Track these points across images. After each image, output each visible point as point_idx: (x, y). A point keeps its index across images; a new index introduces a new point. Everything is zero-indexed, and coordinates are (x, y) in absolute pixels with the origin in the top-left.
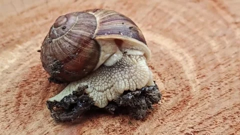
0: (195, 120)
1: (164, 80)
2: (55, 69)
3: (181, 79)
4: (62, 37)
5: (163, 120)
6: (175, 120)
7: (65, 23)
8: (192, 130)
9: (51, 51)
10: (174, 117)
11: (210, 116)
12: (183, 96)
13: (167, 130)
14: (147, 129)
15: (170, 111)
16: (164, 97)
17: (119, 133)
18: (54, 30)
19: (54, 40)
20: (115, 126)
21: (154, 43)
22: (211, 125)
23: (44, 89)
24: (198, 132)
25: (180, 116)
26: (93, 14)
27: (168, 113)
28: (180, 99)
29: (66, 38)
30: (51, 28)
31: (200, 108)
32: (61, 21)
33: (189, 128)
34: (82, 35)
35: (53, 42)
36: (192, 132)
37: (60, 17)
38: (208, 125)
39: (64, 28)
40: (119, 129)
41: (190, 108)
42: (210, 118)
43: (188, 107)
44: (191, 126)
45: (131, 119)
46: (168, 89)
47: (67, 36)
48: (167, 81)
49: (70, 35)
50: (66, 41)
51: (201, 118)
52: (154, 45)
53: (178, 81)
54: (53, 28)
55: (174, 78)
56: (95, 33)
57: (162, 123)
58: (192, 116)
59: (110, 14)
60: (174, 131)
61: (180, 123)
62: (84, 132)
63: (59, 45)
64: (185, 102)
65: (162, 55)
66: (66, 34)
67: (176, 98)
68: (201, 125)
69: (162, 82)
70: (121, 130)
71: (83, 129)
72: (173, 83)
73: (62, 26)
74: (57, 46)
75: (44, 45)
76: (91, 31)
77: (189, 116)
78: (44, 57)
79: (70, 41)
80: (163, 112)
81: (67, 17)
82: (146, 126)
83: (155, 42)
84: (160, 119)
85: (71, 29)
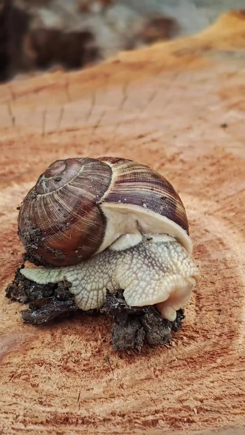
0: (213, 390)
1: (200, 310)
2: (32, 241)
3: (231, 316)
4: (51, 193)
5: (161, 371)
6: (180, 379)
7: (62, 173)
8: (199, 404)
9: (31, 212)
10: (181, 373)
11: (240, 392)
12: (215, 344)
13: (158, 390)
14: (128, 378)
15: (181, 363)
16: (186, 336)
17: (83, 368)
18: (43, 180)
19: (39, 195)
20: (83, 355)
21: (222, 243)
22: (234, 407)
23: (14, 263)
24: (207, 410)
25: (193, 375)
26: (111, 165)
27: (176, 363)
28: (208, 349)
29: (56, 196)
30: (41, 176)
31: (233, 374)
32: (57, 168)
33: (196, 399)
34: (81, 197)
35: (38, 199)
36: (196, 407)
37: (58, 161)
38: (229, 406)
39: (57, 181)
40: (85, 362)
41: (217, 368)
42: (239, 395)
43: (214, 365)
44: (200, 397)
45: (112, 353)
46: (199, 325)
47: (59, 193)
48: (204, 312)
49: (64, 193)
50: (56, 201)
51: (224, 390)
52: (221, 246)
53: (222, 318)
54: (43, 178)
55: (220, 310)
56: (104, 196)
57: (157, 376)
58: (213, 382)
59: (136, 171)
60: (169, 396)
61: (186, 387)
62: (33, 348)
63: (44, 205)
64: (212, 356)
65: (222, 267)
66: (58, 190)
67: (203, 344)
68: (218, 401)
69: (196, 311)
70: (88, 364)
71: (33, 343)
72: (212, 319)
73: (55, 177)
74: (40, 206)
75: (26, 200)
76: (98, 192)
77: (207, 381)
78: (21, 218)
79: (61, 201)
80: (169, 360)
81: (68, 163)
82: (129, 372)
83: (225, 242)
84: (158, 368)
85: (67, 184)
